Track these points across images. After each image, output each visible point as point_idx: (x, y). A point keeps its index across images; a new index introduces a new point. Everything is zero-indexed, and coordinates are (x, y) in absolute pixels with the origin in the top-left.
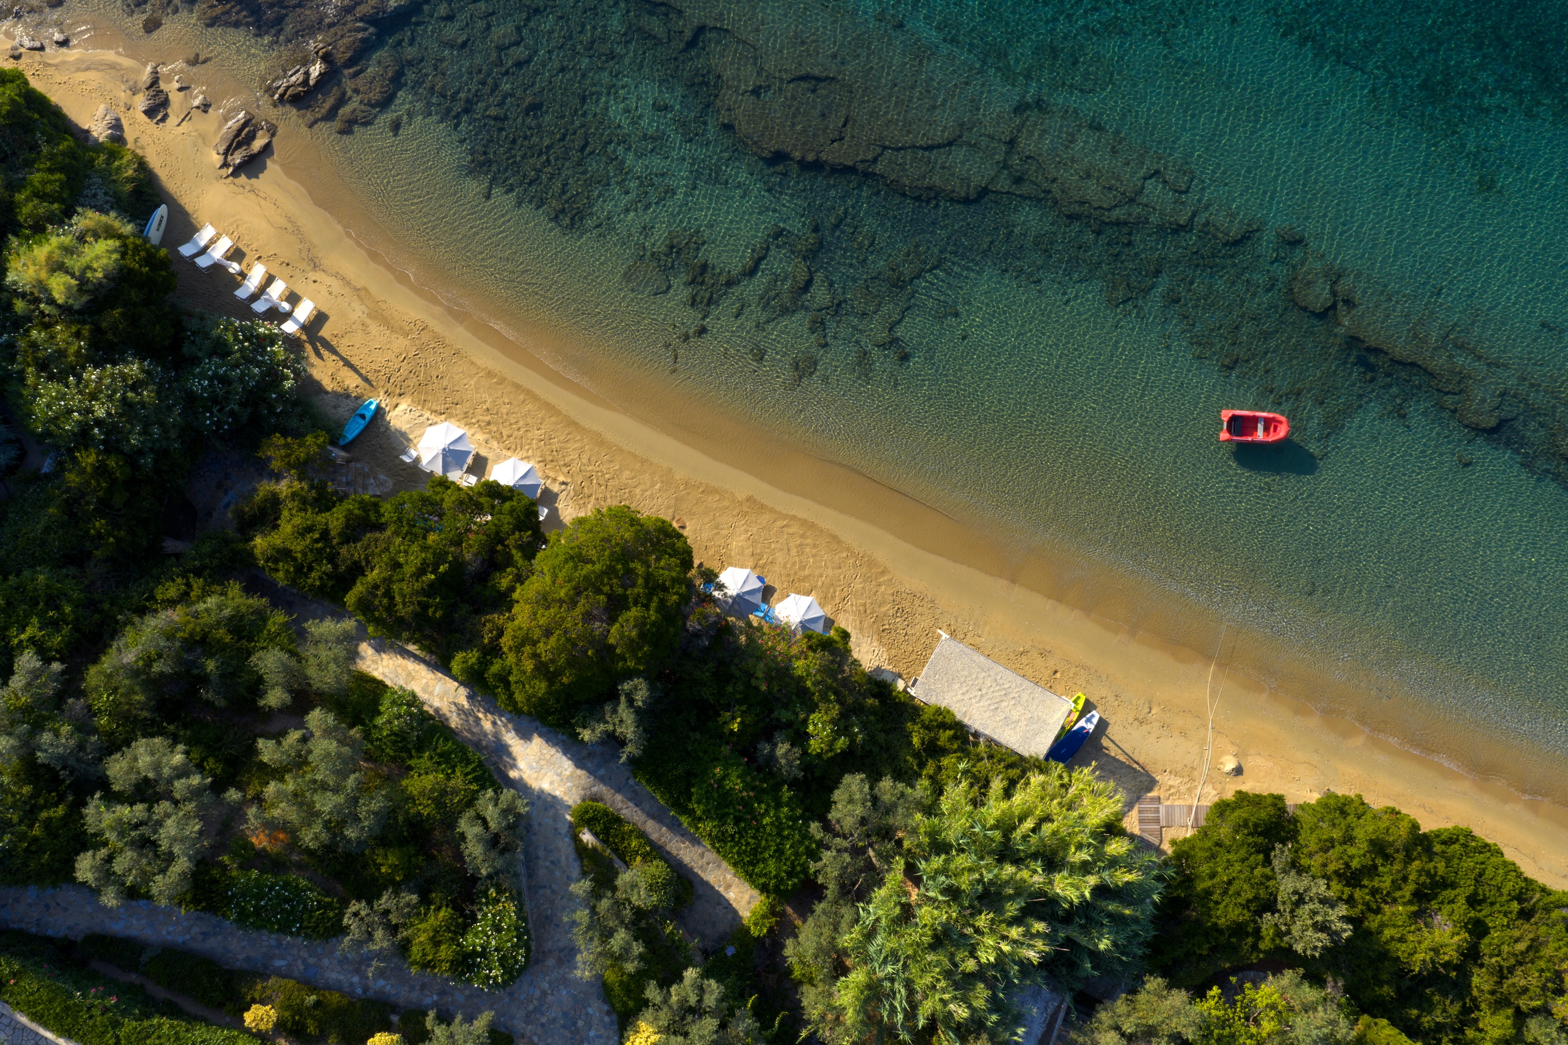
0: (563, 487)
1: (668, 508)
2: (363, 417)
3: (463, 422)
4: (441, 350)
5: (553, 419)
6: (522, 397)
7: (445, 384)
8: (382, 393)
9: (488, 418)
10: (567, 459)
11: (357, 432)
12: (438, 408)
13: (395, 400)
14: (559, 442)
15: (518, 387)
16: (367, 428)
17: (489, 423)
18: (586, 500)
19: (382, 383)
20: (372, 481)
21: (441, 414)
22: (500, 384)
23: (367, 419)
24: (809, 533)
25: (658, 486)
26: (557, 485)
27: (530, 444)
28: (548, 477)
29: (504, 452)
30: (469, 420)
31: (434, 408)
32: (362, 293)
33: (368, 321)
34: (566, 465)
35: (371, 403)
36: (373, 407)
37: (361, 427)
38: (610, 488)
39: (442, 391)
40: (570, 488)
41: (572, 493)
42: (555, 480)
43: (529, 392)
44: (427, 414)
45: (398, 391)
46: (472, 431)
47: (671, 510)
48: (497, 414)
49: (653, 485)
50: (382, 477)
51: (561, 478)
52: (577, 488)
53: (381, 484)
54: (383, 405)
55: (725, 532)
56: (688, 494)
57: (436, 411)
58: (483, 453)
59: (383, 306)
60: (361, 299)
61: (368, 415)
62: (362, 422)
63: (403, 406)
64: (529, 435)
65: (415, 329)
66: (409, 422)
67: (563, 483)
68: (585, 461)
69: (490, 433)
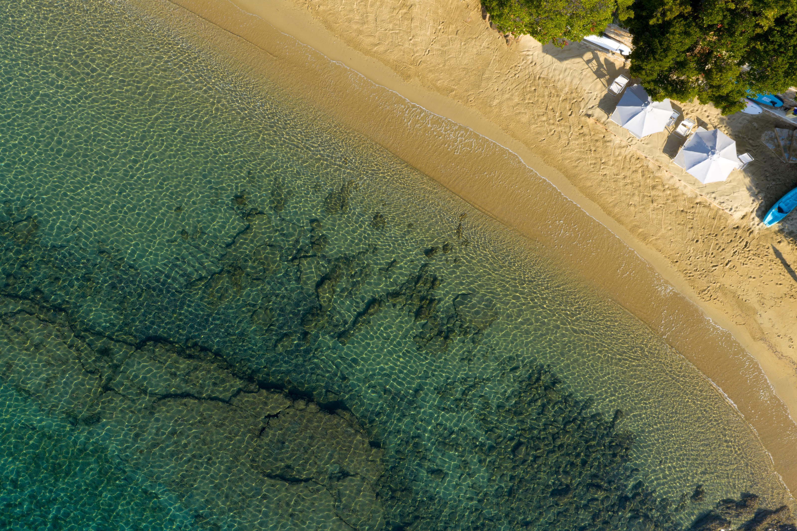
0: (590, 112)
1: (488, 79)
2: (780, 210)
3: (679, 192)
4: (689, 267)
5: (589, 184)
6: (616, 210)
7: (691, 233)
8: (756, 232)
9: (653, 193)
10: (581, 141)
11: (789, 195)
12: (702, 209)
13: (744, 223)
14: (586, 160)
15: (619, 221)
16: (777, 199)
17: (654, 187)
18: (568, 95)
19: (754, 242)
20: (782, 143)
21: (700, 203)
22: (636, 226)
23: (776, 206)
24: (354, 34)
25: (496, 102)
26: (596, 115)
27: (616, 161)
28: (604, 124)
29: (643, 155)
30: (674, 193)
31: (706, 210)
32: (758, 335)
33: (757, 306)
34: (583, 135)
35: (770, 223)
36: (769, 217)
37: (784, 199)
38: (544, 106)
39: (695, 226)
40: (583, 111)
41: (582, 104)
42: (598, 120)
43: (609, 213)
44: (715, 204)
45: (739, 232)
46: (671, 182)
47: (486, 76)
48: (644, 196)
49: (500, 103)
50: (771, 146)
51: (591, 121)
52: (576, 109)
53: (772, 139)
54: (757, 219)
55: (437, 46)
56: (467, 91)
57: (705, 206)
58: (665, 157)
59: (740, 320)
60: (761, 329)
61: (774, 210)
62: (782, 205)
63: (738, 215)
64: (615, 171)
65: (712, 291)
66: (735, 198)
67: (589, 116)
68: (564, 137)
69: (655, 178)
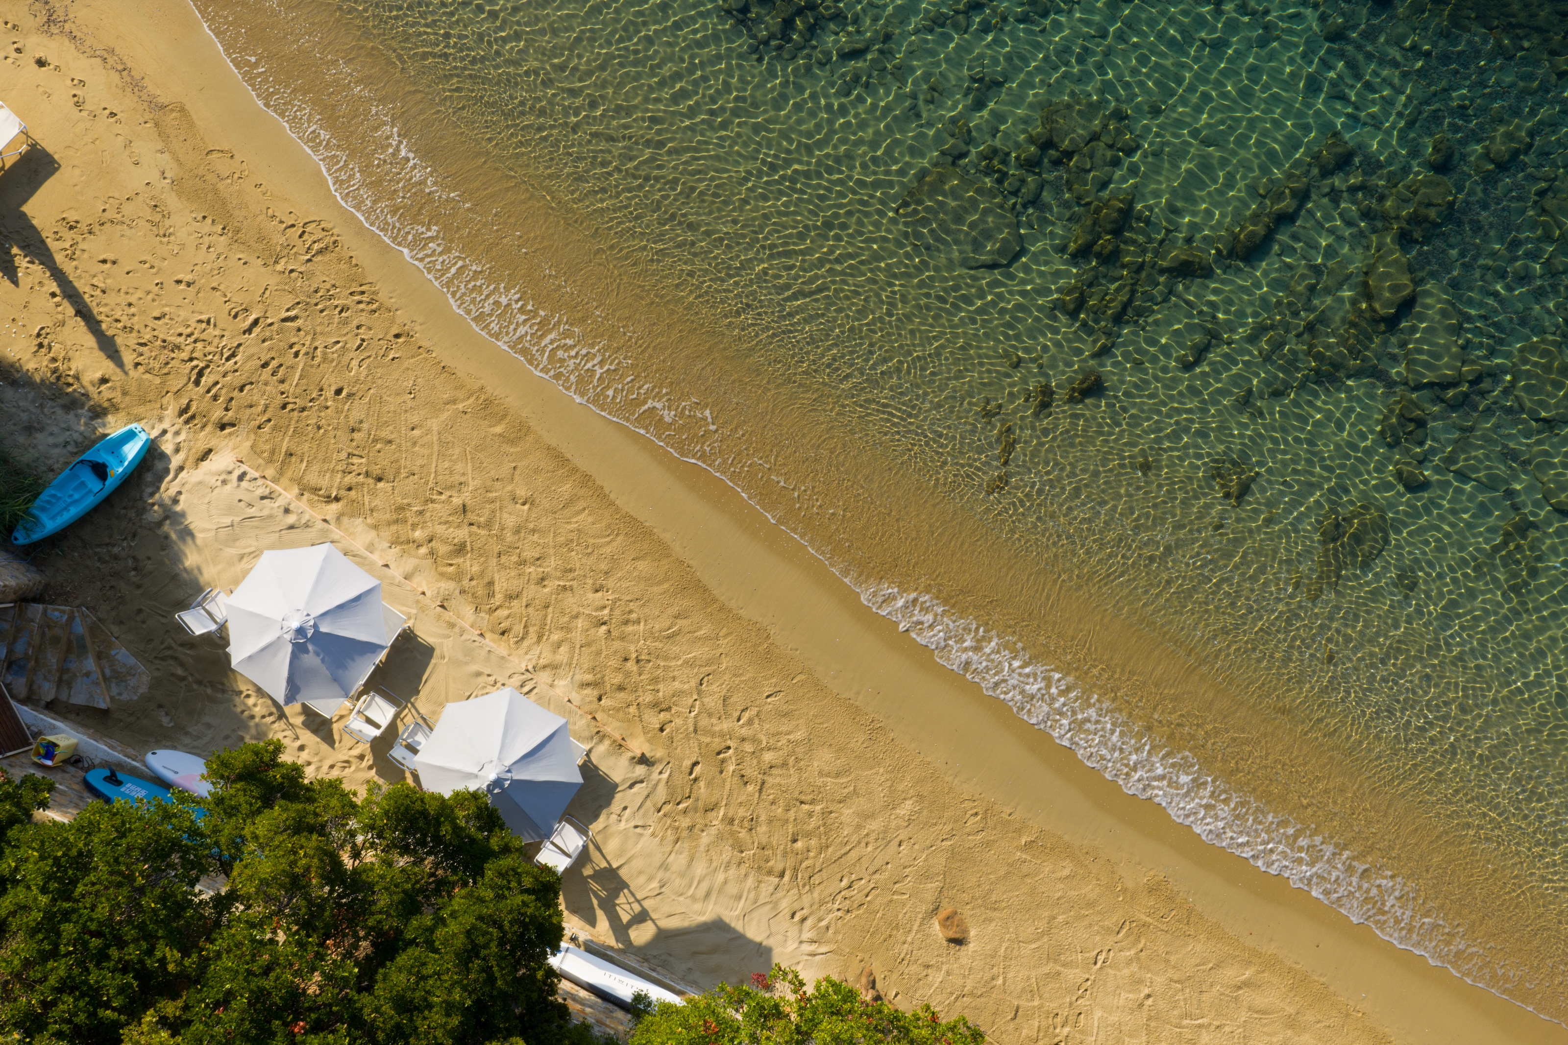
0: (640, 770)
1: (926, 876)
2: (100, 471)
3: (387, 533)
4: (363, 318)
5: (642, 565)
6: (566, 489)
7: (356, 415)
8: (171, 412)
9: (462, 534)
10: (664, 690)
11: (74, 512)
12: (324, 482)
13: (204, 439)
14: (651, 634)
15: (559, 458)
16: (106, 505)
17: (460, 549)
18: (700, 821)
19: (175, 384)
20: (90, 664)
21: (330, 499)
22: (512, 442)
23: (111, 482)
24: (1309, 1017)
25: (906, 808)
26: (624, 761)
27: (567, 629)
28: (601, 736)
29: (490, 642)
30: (404, 531)
31: (312, 478)
32: (170, 119)
33: (172, 201)
34: (659, 707)
35: (130, 436)
36: (132, 451)
37: (89, 502)
38: (770, 793)
39: (341, 434)
40: (659, 776)
41: (661, 794)
42: (619, 746)
43: (586, 480)
44: (287, 495)
45: (217, 413)
46: (410, 563)
47: (933, 886)
48: (488, 525)
49: (890, 805)
50: (123, 655)
51: (638, 745)
52: (681, 780)
53: (118, 677)
54: (167, 447)
55: (1073, 975)
56: (988, 844)
57: (315, 490)
58: (427, 634)
59: (223, 166)
60: (163, 135)
61: (118, 470)
62: (94, 484)
63: (222, 461)
64: (570, 601)
65: (300, 248)
66: (229, 510)
67: (643, 760)
68: (712, 701)
69: (457, 577)
